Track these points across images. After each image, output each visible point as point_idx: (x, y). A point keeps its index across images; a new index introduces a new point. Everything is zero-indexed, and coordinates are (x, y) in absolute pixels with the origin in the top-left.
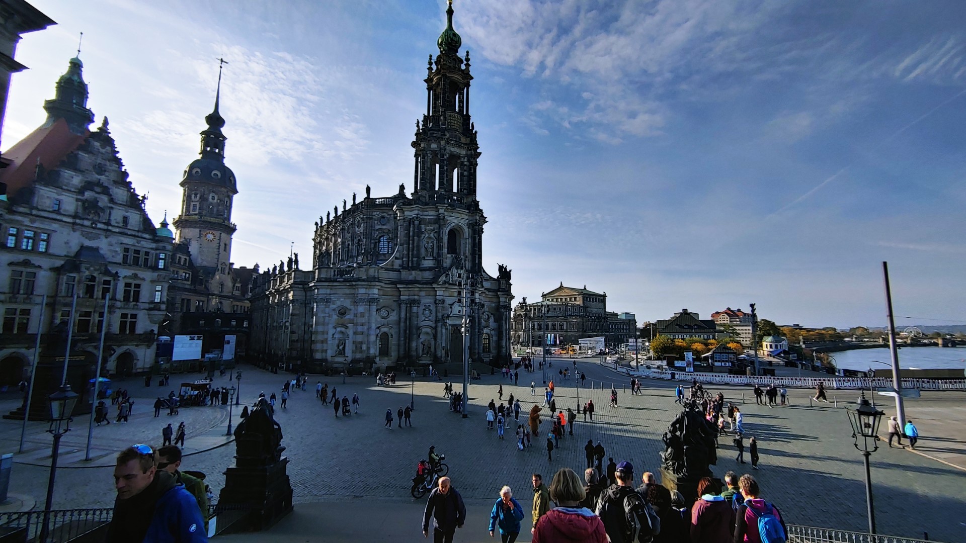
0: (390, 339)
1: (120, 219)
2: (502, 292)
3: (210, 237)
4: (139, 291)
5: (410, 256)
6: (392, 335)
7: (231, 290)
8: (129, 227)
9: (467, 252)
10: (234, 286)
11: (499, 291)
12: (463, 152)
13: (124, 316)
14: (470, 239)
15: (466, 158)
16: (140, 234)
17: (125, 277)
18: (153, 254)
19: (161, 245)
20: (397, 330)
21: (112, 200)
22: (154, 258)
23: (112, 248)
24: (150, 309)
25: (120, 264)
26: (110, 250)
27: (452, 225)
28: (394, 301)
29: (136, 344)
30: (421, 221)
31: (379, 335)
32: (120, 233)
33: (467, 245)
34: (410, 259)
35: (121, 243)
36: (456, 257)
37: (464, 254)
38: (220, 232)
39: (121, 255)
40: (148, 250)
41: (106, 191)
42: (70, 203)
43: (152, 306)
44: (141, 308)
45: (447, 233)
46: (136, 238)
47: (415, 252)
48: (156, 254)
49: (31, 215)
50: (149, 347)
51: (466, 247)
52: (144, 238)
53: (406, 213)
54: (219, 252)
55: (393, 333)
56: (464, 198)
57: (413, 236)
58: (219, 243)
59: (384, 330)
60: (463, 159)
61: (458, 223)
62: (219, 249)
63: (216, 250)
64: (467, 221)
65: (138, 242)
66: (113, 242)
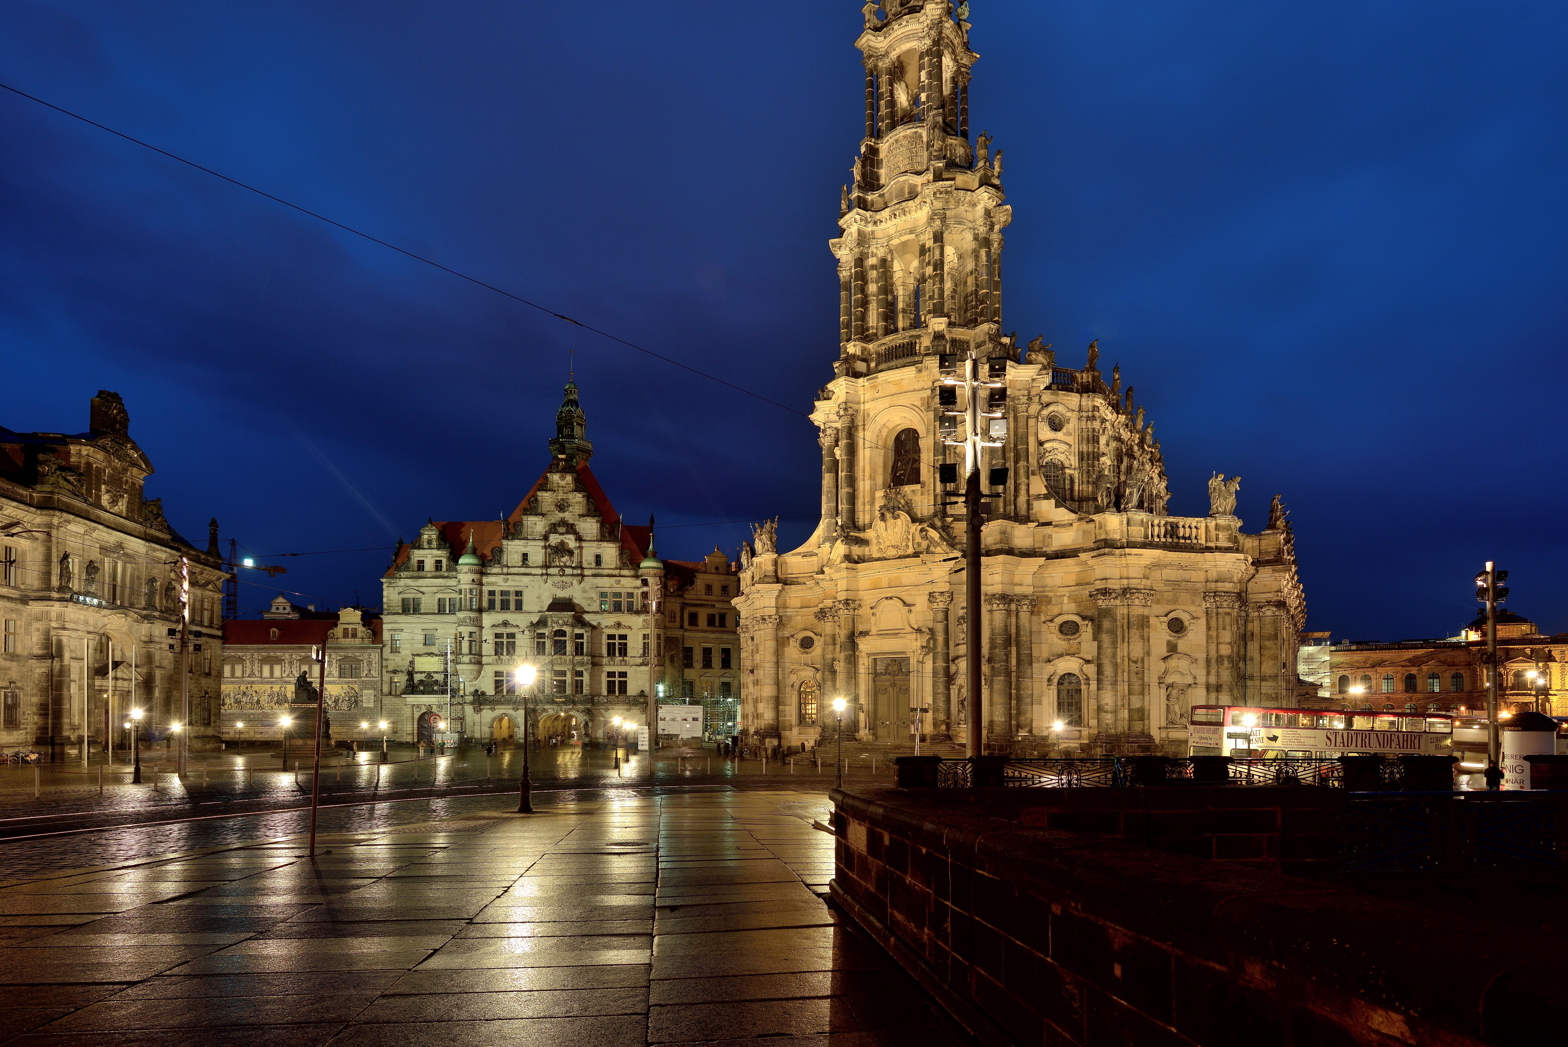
1: (592, 559)
4: (626, 644)
8: (603, 566)
9: (926, 472)
13: (611, 675)
16: (617, 572)
17: (607, 627)
18: (637, 595)
21: (579, 539)
22: (639, 600)
23: (586, 595)
25: (597, 611)
26: (585, 598)
32: (593, 575)
35: (597, 587)
39: (598, 601)
40: (630, 591)
41: (571, 529)
42: (537, 554)
43: (641, 660)
44: (631, 664)
46: (612, 578)
48: (640, 594)
49: (503, 574)
52: (623, 576)
64: (922, 394)
65: (618, 582)
66: (587, 588)
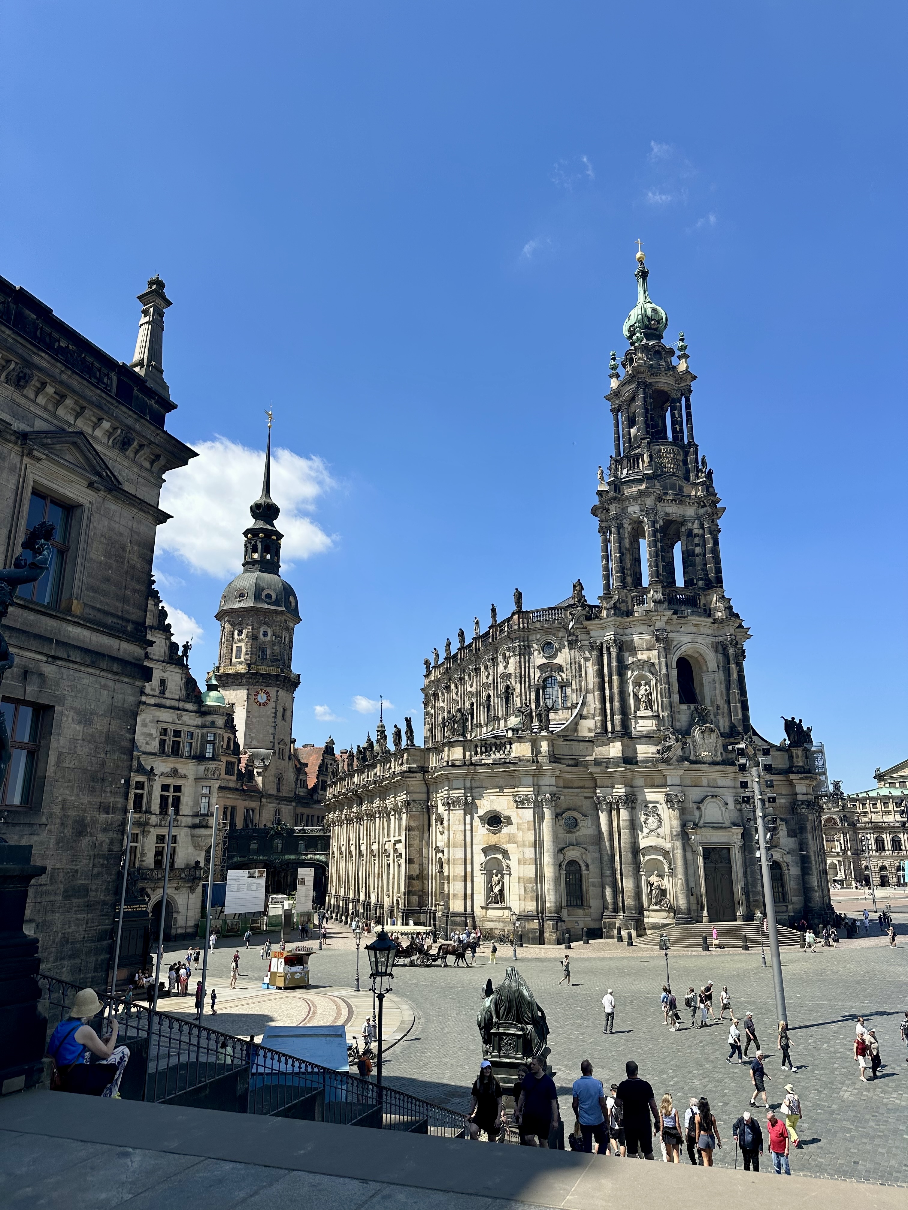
0: (584, 872)
1: (156, 684)
2: (798, 773)
3: (262, 698)
4: (179, 797)
5: (608, 711)
6: (587, 866)
7: (294, 786)
8: (167, 695)
9: (719, 698)
10: (297, 779)
11: (793, 773)
12: (690, 511)
13: (161, 838)
14: (721, 673)
15: (696, 521)
16: (181, 704)
17: (162, 774)
18: (198, 736)
19: (209, 719)
20: (597, 855)
22: (199, 742)
23: (146, 730)
24: (194, 826)
25: (154, 754)
27: (683, 648)
28: (586, 798)
29: (175, 885)
30: (622, 645)
31: (564, 865)
32: (156, 705)
33: (717, 685)
34: (609, 717)
35: (157, 721)
36: (696, 709)
37: (712, 702)
38: (276, 689)
39: (157, 740)
40: (191, 729)
43: (197, 821)
44: (183, 825)
45: (674, 665)
46: (177, 712)
47: (617, 704)
48: (203, 735)
50: (192, 890)
51: (715, 689)
52: (187, 711)
53: (593, 633)
54: (275, 722)
55: (589, 863)
56: (699, 595)
57: (610, 675)
58: (276, 708)
59: (573, 854)
60: (690, 524)
61: (695, 645)
62: (275, 717)
63: (271, 720)
64: (712, 639)
65: (179, 717)
66: (148, 720)
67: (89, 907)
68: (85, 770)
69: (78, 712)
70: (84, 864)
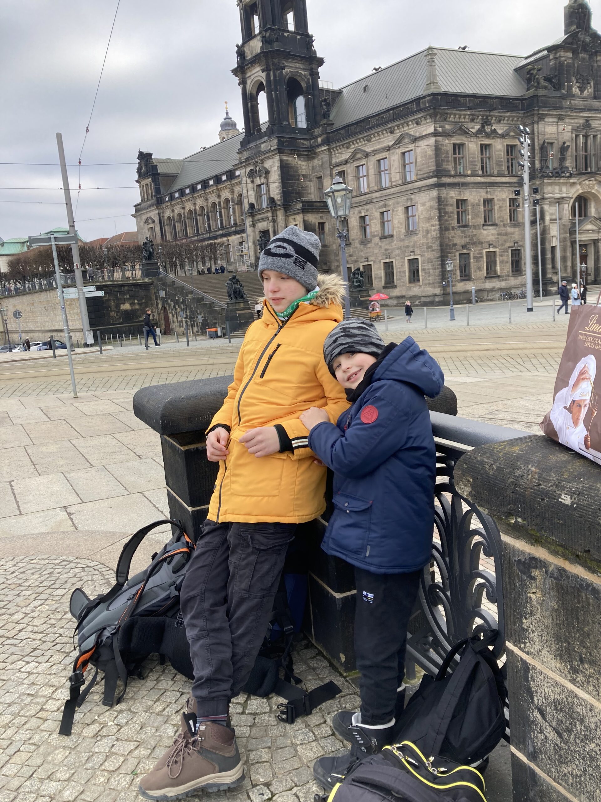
67: (433, 251)
68: (426, 218)
69: (421, 204)
70: (430, 241)
